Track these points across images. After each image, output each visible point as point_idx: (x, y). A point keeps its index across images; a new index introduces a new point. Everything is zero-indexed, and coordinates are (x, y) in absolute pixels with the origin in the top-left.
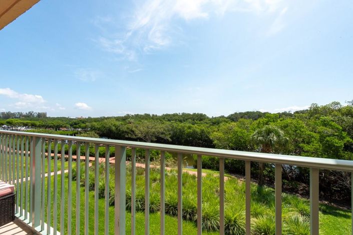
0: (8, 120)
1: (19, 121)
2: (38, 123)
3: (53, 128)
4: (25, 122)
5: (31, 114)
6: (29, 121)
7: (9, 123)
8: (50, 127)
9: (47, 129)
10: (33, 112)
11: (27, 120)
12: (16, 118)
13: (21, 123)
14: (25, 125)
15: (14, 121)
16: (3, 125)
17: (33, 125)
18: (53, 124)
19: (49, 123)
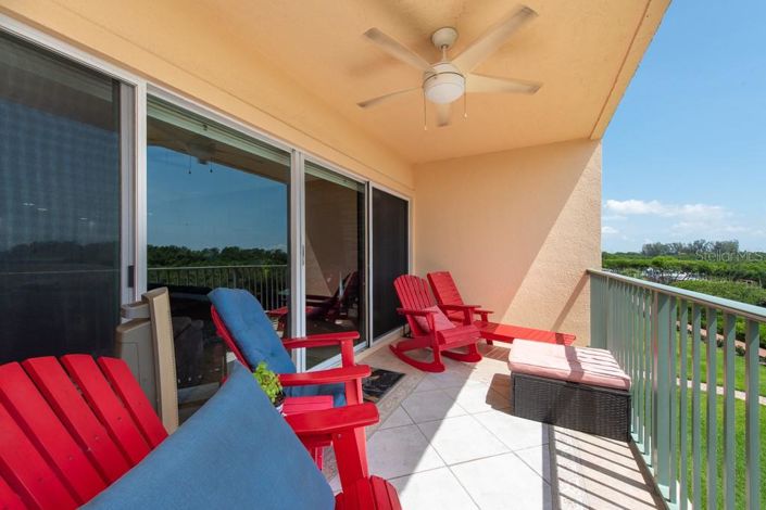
0: (655, 259)
1: (675, 261)
2: (714, 267)
3: (757, 280)
4: (686, 262)
5: (700, 247)
6: (693, 262)
7: (657, 264)
8: (748, 277)
9: (737, 282)
10: (704, 241)
11: (691, 258)
12: (669, 254)
13: (678, 265)
14: (686, 269)
15: (666, 260)
16: (648, 267)
17: (704, 271)
18: (756, 269)
19: (745, 267)
